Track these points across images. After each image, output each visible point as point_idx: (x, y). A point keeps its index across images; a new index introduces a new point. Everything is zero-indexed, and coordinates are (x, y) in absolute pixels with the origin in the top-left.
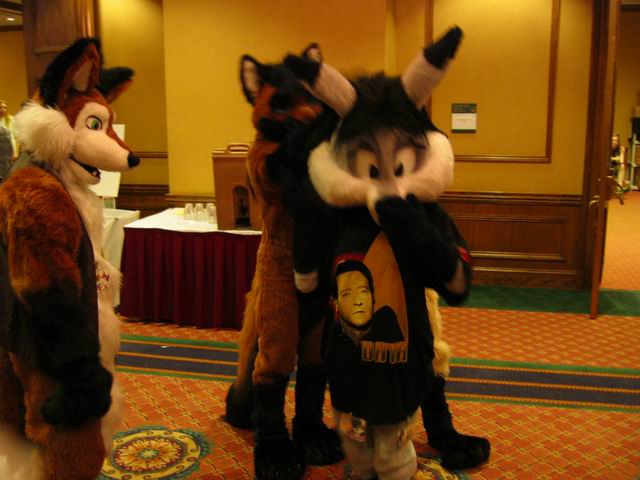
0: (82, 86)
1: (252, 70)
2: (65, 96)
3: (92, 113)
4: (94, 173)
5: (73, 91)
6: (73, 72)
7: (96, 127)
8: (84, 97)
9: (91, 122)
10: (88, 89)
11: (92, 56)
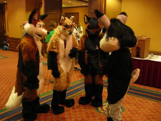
0: (36, 19)
1: (86, 18)
2: (33, 21)
3: (39, 24)
4: (41, 37)
5: (35, 20)
6: (34, 16)
7: (40, 27)
8: (37, 21)
9: (39, 26)
10: (38, 19)
11: (37, 12)
